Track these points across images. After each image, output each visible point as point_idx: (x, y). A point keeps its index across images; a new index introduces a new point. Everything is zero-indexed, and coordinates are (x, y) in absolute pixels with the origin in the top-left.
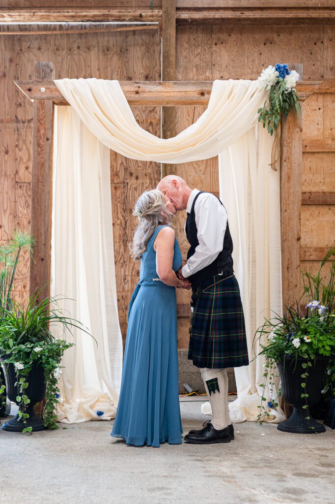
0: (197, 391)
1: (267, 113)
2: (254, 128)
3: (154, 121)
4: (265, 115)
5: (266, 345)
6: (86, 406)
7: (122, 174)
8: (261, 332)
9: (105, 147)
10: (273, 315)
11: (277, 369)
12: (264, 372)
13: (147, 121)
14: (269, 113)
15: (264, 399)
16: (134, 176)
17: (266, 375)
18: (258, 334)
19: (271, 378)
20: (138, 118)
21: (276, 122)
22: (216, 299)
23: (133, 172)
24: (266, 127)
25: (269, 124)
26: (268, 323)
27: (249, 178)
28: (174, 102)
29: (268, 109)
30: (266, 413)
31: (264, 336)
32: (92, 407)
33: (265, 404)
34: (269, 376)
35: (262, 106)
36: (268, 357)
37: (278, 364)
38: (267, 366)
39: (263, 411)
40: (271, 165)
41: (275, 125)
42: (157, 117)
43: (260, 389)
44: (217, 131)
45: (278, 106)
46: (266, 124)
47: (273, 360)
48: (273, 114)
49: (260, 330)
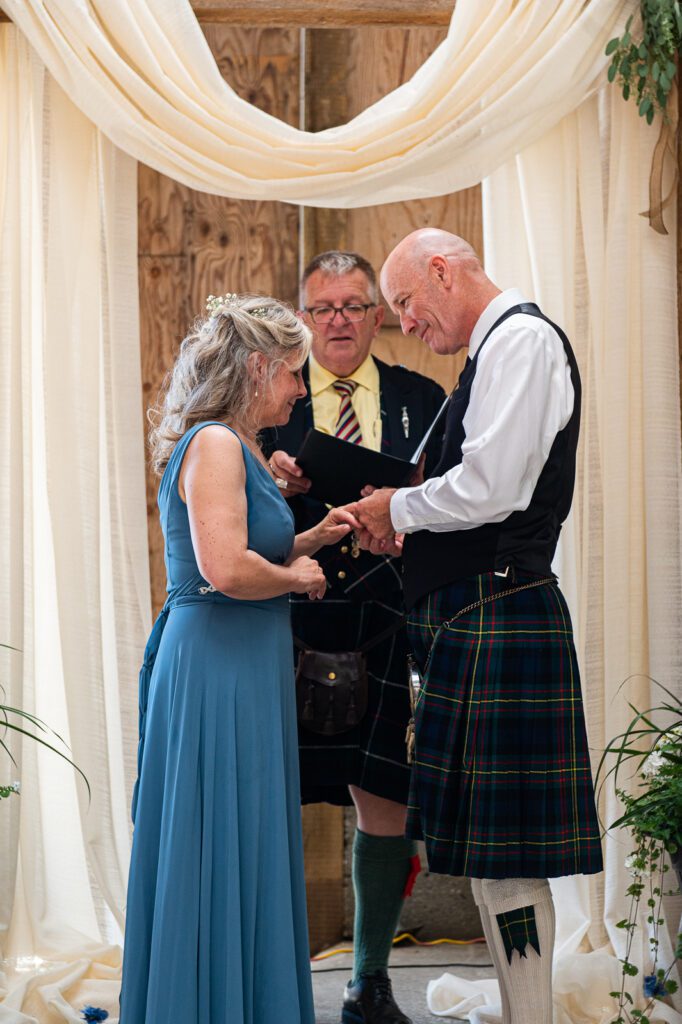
0: (414, 932)
1: (634, 54)
2: (594, 99)
3: (280, 64)
4: (629, 60)
5: (636, 791)
6: (50, 993)
7: (175, 228)
8: (621, 751)
9: (121, 154)
10: (660, 698)
11: (672, 872)
12: (631, 882)
13: (256, 63)
14: (642, 54)
15: (630, 970)
16: (215, 233)
17: (636, 890)
18: (612, 758)
19: (651, 903)
20: (227, 53)
21: (664, 82)
22: (484, 651)
23: (211, 220)
24: (632, 98)
25: (640, 89)
26: (640, 725)
27: (581, 256)
28: (340, 16)
29: (638, 42)
30: (636, 1013)
31: (629, 764)
32: (68, 994)
33: (634, 985)
34: (646, 894)
35: (619, 33)
36: (643, 834)
37: (674, 858)
38: (640, 865)
39: (629, 1007)
40: (650, 214)
41: (660, 91)
42: (290, 50)
43: (618, 937)
44: (477, 110)
45: (669, 36)
46: (633, 89)
47: (659, 844)
48: (655, 57)
49: (617, 745)
